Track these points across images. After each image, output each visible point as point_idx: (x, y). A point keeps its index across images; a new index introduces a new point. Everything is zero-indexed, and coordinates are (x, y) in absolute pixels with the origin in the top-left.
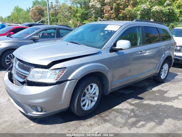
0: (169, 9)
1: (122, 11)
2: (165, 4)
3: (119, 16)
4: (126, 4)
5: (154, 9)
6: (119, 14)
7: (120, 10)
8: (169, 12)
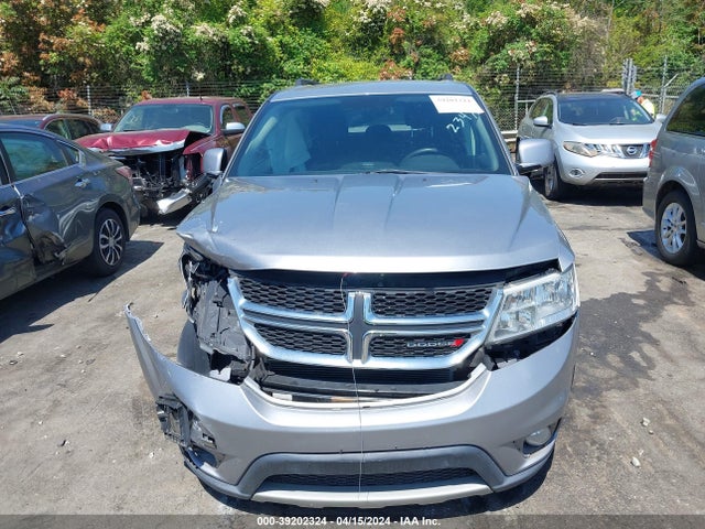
0: (249, 35)
1: (54, 40)
2: (231, 18)
3: (41, 62)
4: (62, 12)
5: (198, 34)
6: (39, 53)
7: (42, 36)
8: (253, 43)
